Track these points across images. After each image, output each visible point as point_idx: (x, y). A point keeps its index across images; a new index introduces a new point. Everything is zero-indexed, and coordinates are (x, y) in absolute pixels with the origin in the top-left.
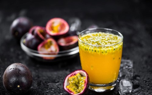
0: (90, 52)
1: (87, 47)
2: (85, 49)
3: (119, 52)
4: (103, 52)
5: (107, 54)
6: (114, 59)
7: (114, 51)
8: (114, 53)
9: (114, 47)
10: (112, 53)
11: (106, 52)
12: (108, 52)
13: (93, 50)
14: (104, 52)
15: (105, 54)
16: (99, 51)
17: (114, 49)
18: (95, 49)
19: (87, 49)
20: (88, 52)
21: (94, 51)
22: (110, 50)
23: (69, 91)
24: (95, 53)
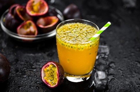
0: (66, 47)
1: (64, 43)
2: (62, 44)
3: (95, 47)
4: (79, 49)
5: (83, 50)
6: (90, 54)
7: (90, 48)
8: (91, 49)
9: (91, 44)
10: (89, 49)
11: (82, 49)
12: (84, 48)
13: (69, 46)
14: (81, 48)
15: (81, 50)
16: (75, 48)
17: (91, 46)
18: (72, 46)
19: (64, 45)
20: (65, 48)
21: (71, 47)
22: (86, 47)
23: (47, 83)
24: (72, 49)
